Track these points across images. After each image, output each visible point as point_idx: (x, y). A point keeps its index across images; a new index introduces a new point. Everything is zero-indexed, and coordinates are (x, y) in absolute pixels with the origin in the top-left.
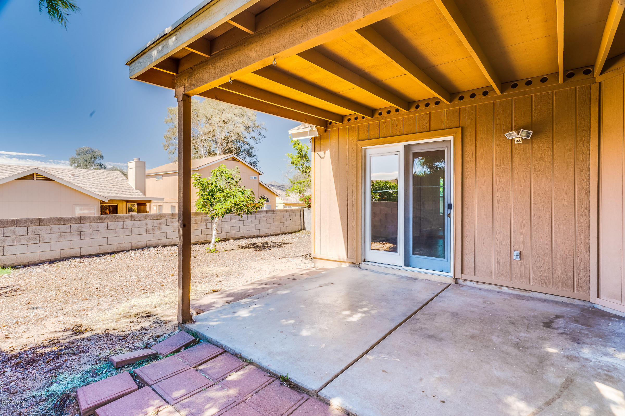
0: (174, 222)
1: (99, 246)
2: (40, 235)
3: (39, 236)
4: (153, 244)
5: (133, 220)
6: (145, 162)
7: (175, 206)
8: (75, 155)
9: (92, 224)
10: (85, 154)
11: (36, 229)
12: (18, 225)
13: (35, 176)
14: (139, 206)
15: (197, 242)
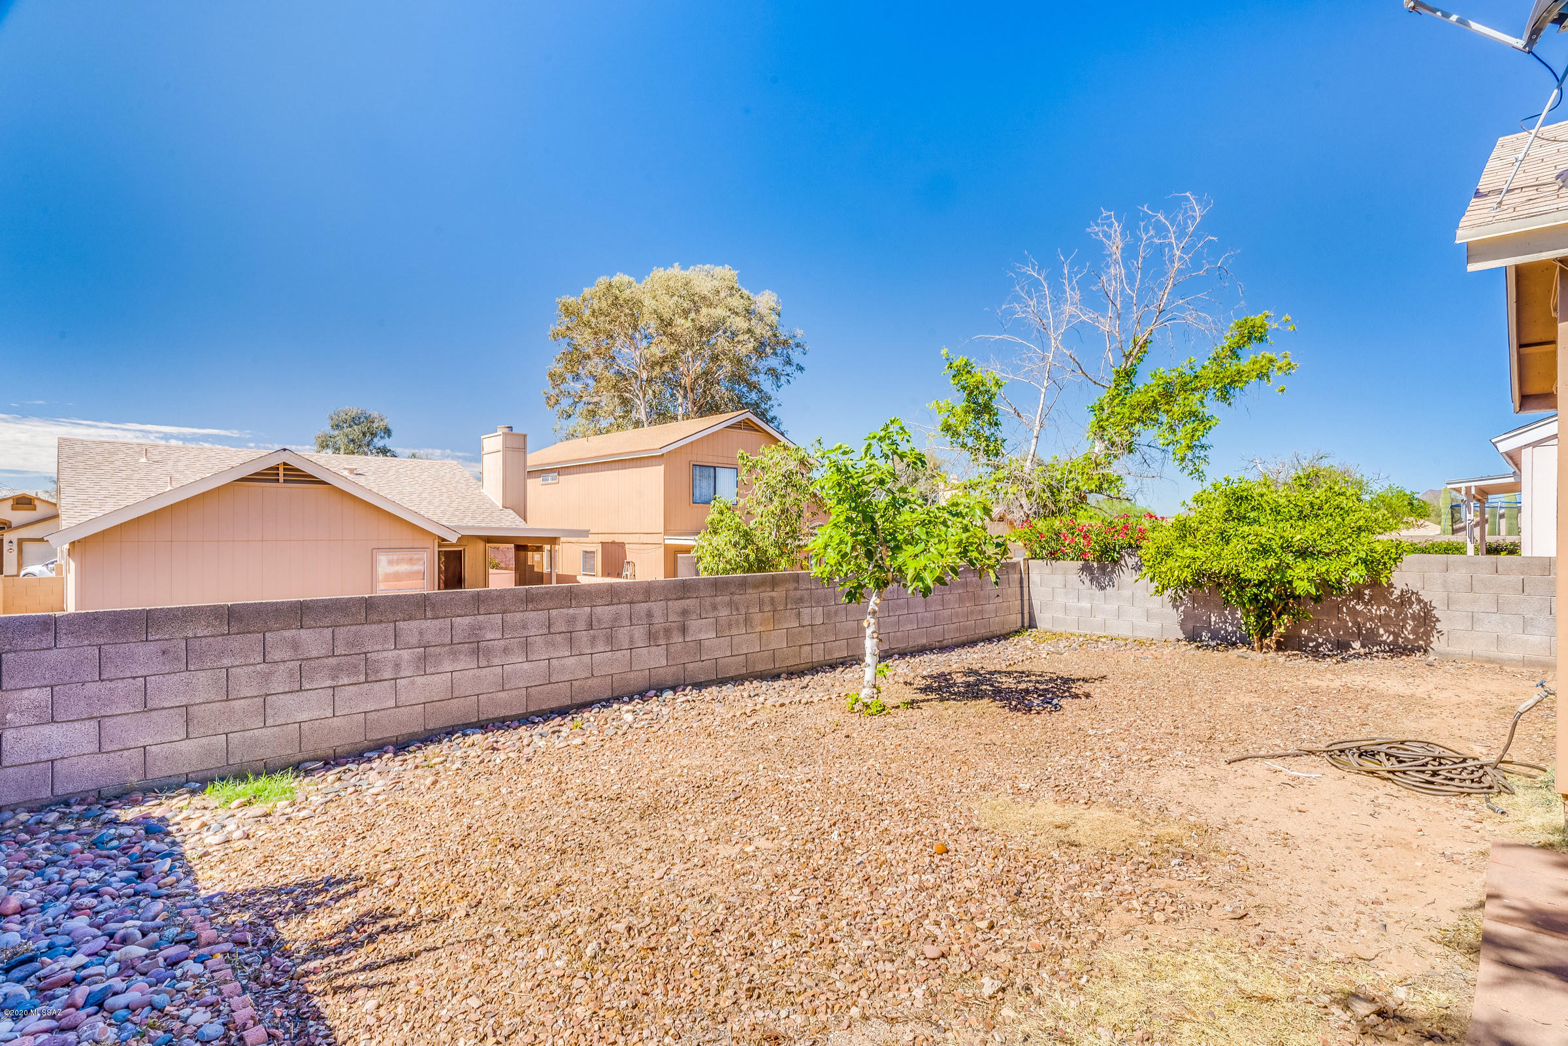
0: (719, 607)
1: (527, 688)
2: (369, 655)
3: (367, 659)
4: (669, 678)
5: (615, 601)
6: (525, 436)
7: (594, 552)
8: (327, 429)
9: (508, 617)
10: (351, 426)
11: (356, 634)
12: (307, 621)
13: (281, 472)
14: (522, 553)
15: (776, 671)
